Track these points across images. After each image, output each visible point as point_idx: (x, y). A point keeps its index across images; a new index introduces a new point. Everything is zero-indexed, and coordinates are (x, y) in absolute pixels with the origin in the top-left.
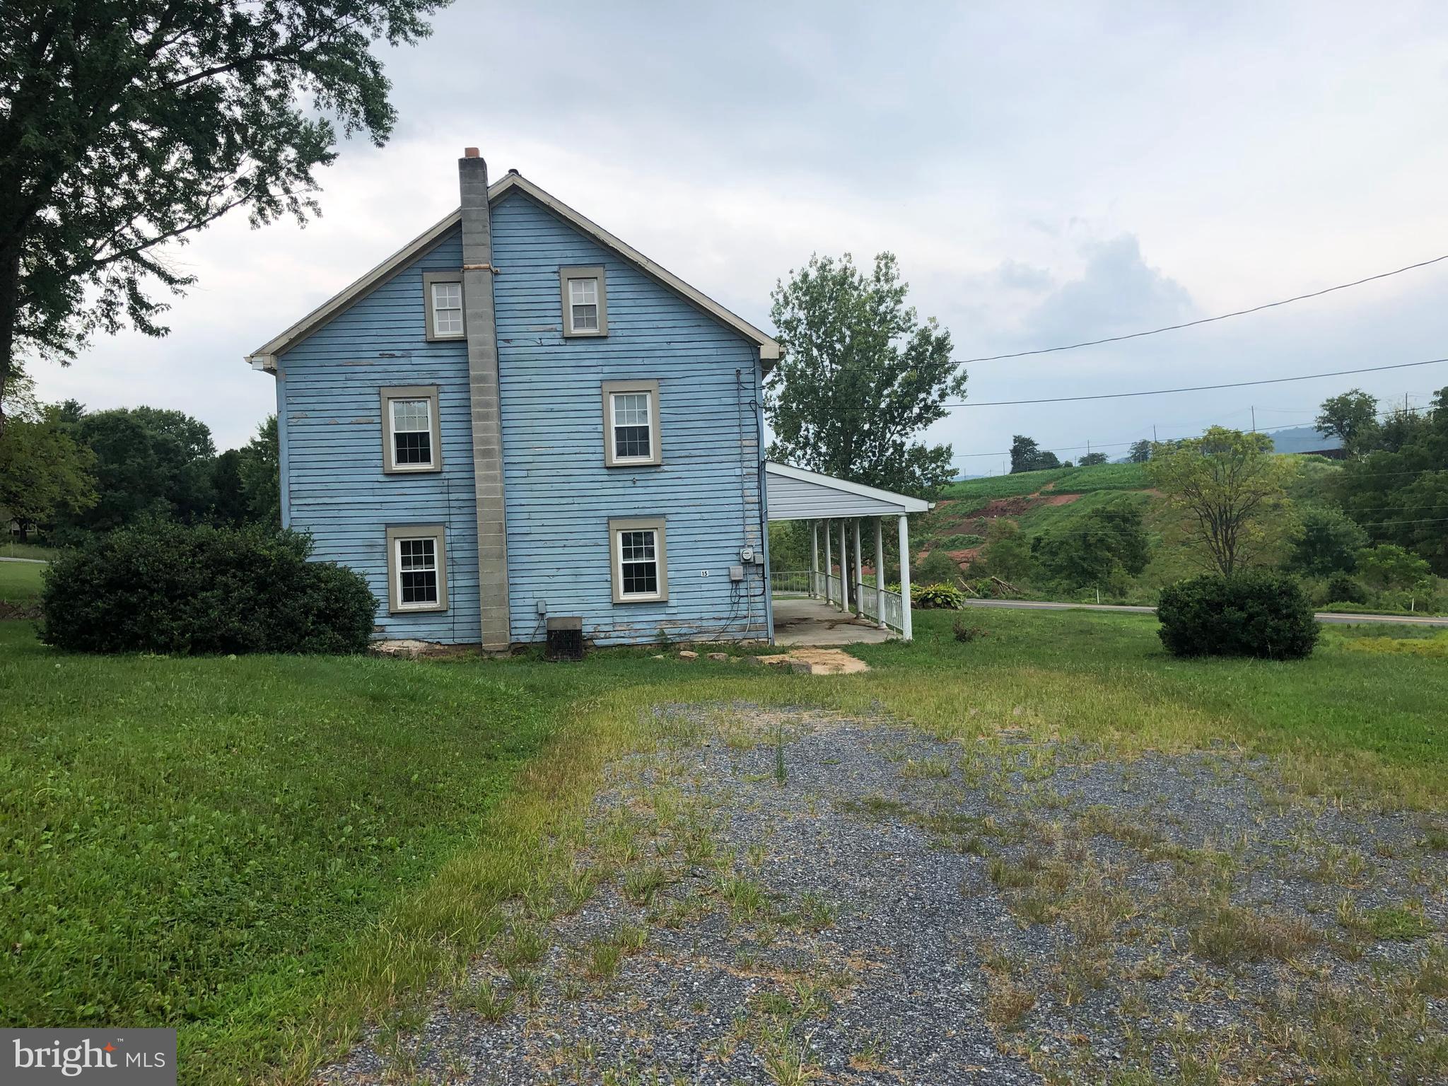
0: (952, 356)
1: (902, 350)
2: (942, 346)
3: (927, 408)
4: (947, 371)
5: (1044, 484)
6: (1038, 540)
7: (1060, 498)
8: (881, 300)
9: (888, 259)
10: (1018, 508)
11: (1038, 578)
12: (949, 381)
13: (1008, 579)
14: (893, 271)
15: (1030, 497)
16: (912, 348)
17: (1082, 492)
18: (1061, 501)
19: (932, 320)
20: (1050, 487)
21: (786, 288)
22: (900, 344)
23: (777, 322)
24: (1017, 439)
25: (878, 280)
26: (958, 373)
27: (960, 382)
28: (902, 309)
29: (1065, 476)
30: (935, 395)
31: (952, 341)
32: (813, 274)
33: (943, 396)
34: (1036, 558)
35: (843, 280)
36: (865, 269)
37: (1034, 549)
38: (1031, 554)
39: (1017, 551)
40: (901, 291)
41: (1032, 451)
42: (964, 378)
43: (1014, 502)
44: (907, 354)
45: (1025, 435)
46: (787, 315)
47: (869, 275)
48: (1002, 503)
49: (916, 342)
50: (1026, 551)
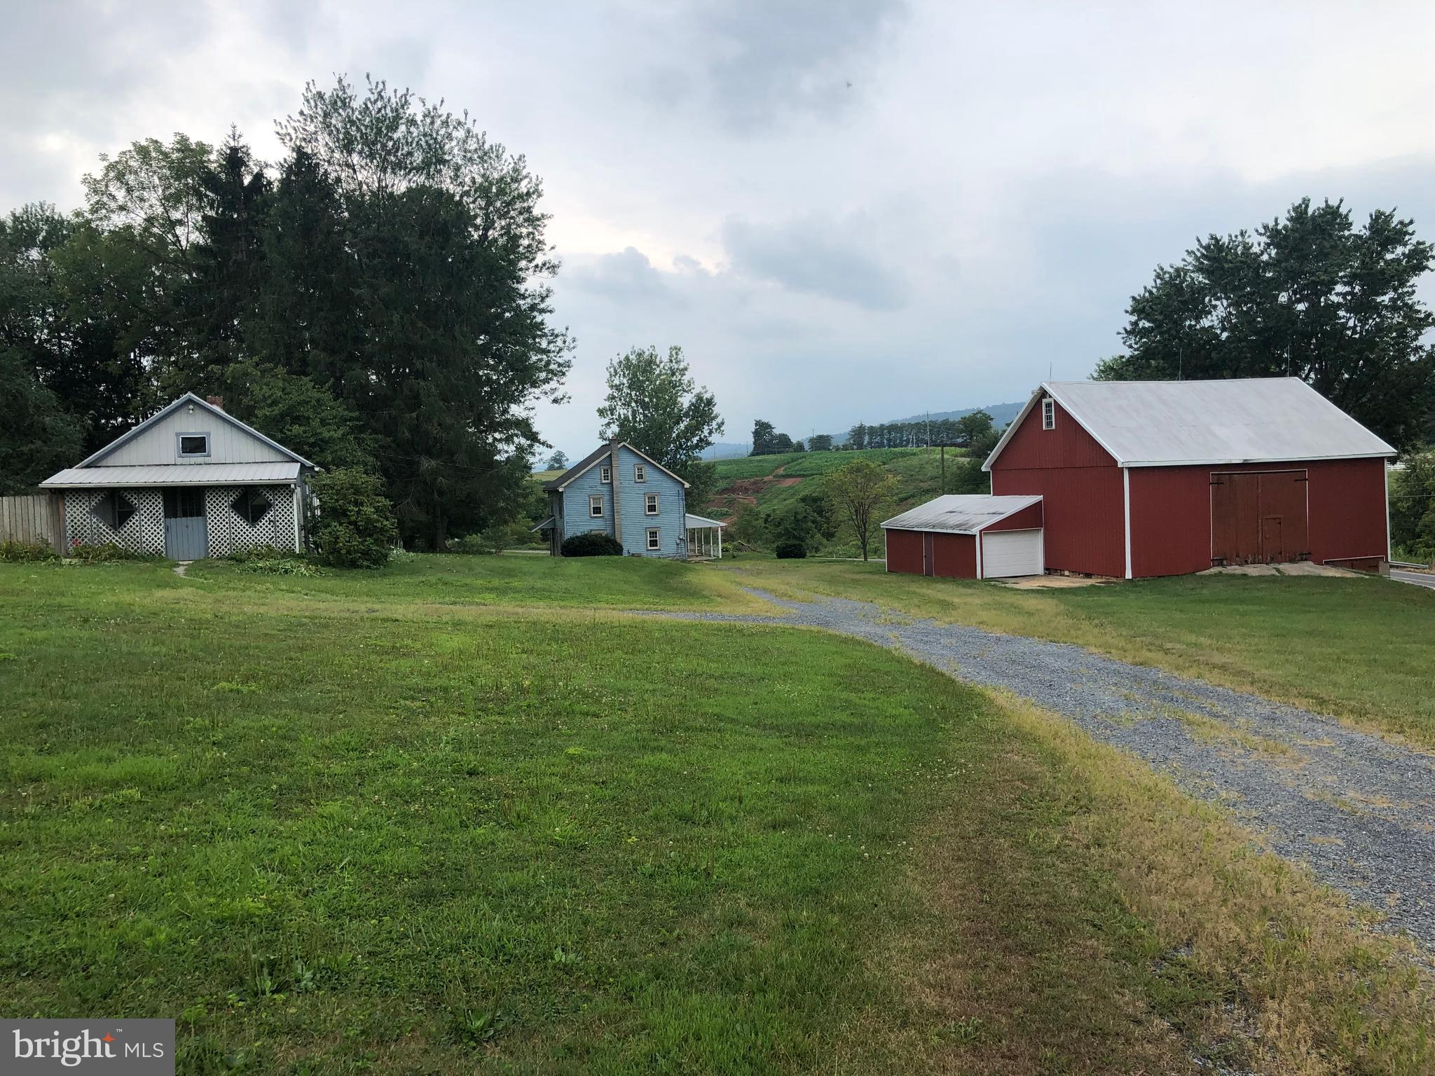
0: (716, 410)
1: (686, 405)
2: (710, 402)
3: (701, 440)
4: (714, 418)
5: (777, 468)
6: (769, 516)
7: (788, 480)
8: (673, 374)
9: (678, 349)
10: (757, 488)
11: (767, 541)
12: (714, 425)
13: (748, 542)
14: (680, 357)
15: (766, 479)
16: (693, 404)
17: (804, 476)
18: (789, 482)
19: (704, 387)
20: (781, 471)
21: (615, 364)
22: (686, 401)
23: (612, 387)
24: (758, 423)
25: (671, 361)
26: (719, 420)
27: (720, 425)
28: (686, 379)
29: (793, 460)
30: (706, 432)
31: (715, 400)
32: (633, 358)
33: (711, 433)
34: (767, 528)
35: (651, 362)
36: (663, 355)
37: (766, 521)
38: (763, 525)
39: (755, 523)
40: (686, 369)
41: (770, 433)
42: (723, 423)
43: (755, 483)
44: (690, 407)
45: (765, 420)
46: (617, 382)
47: (666, 359)
48: (746, 483)
49: (694, 400)
50: (761, 522)
